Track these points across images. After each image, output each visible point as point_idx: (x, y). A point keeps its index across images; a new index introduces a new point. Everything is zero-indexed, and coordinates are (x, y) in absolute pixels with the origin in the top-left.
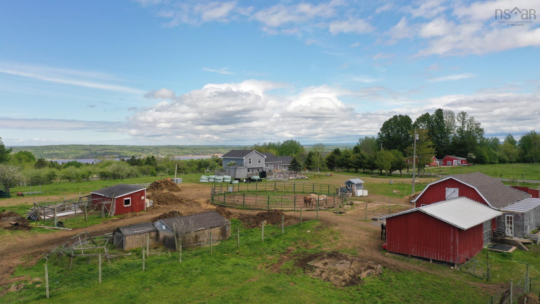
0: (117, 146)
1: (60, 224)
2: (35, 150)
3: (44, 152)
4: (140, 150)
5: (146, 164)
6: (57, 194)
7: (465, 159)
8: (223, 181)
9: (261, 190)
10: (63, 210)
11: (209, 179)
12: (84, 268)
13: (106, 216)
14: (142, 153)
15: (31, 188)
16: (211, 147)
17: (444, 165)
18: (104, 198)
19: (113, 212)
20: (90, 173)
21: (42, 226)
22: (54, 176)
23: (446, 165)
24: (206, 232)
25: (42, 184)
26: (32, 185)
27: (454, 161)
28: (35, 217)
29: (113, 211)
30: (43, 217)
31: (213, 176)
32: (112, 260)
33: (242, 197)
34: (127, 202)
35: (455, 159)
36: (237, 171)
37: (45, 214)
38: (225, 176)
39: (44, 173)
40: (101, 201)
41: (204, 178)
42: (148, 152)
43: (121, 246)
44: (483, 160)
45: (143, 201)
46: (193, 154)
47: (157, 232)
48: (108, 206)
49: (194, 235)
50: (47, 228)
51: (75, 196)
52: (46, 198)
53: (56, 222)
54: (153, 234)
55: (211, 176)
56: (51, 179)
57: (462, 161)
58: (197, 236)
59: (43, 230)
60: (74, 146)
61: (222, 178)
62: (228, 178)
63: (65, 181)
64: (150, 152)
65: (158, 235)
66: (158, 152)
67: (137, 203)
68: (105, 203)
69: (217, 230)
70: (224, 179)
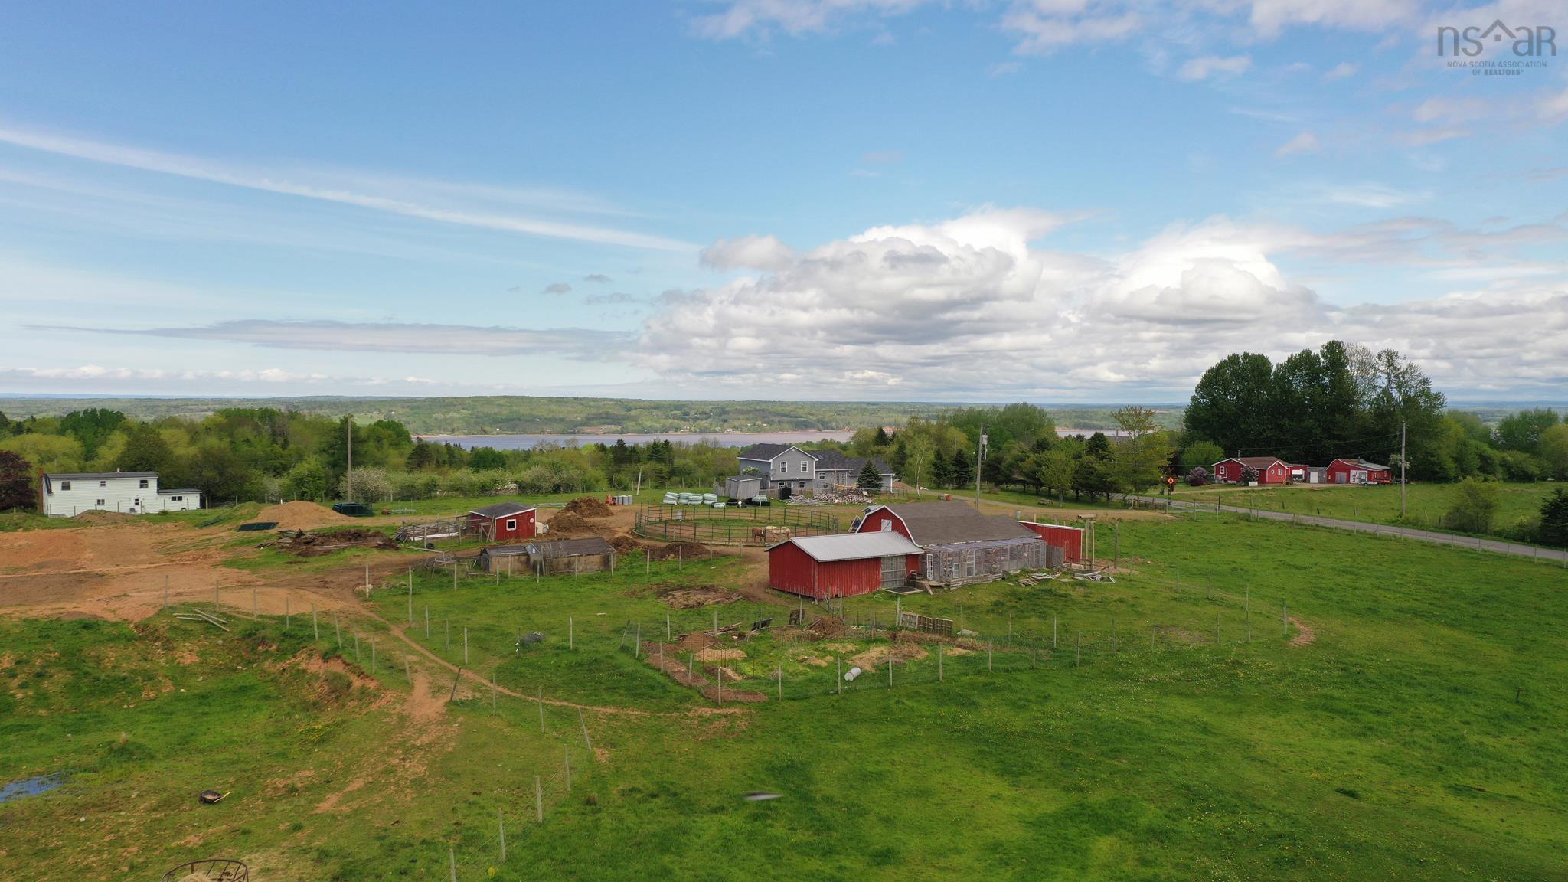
0: (616, 400)
1: (430, 546)
2: (412, 409)
3: (434, 416)
4: (679, 413)
5: (650, 458)
6: (434, 514)
7: (1380, 468)
8: (702, 503)
9: (732, 517)
10: (436, 532)
11: (679, 498)
12: (445, 580)
13: (484, 541)
14: (682, 423)
15: (400, 504)
16: (875, 407)
17: (1329, 482)
18: (484, 519)
19: (494, 536)
20: (496, 481)
21: (411, 547)
22: (435, 486)
23: (1333, 481)
24: (582, 559)
25: (418, 499)
26: (402, 500)
27: (1353, 472)
28: (404, 537)
29: (492, 535)
30: (412, 539)
31: (686, 495)
32: (472, 576)
33: (693, 528)
34: (511, 525)
35: (1355, 469)
36: (741, 486)
37: (415, 535)
38: (706, 495)
39: (420, 481)
40: (480, 522)
41: (670, 497)
42: (698, 419)
43: (486, 568)
44: (1437, 473)
45: (533, 524)
46: (821, 427)
47: (528, 555)
48: (487, 528)
49: (566, 560)
50: (416, 549)
51: (451, 517)
52: (420, 518)
53: (425, 544)
54: (523, 558)
55: (683, 495)
56: (430, 491)
57: (1370, 473)
58: (569, 563)
59: (412, 550)
60: (506, 400)
61: (701, 498)
62: (711, 497)
63: (456, 494)
64: (702, 420)
65: (528, 560)
66: (726, 421)
67: (525, 527)
68: (483, 524)
69: (597, 559)
70: (704, 499)
